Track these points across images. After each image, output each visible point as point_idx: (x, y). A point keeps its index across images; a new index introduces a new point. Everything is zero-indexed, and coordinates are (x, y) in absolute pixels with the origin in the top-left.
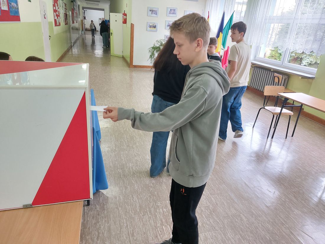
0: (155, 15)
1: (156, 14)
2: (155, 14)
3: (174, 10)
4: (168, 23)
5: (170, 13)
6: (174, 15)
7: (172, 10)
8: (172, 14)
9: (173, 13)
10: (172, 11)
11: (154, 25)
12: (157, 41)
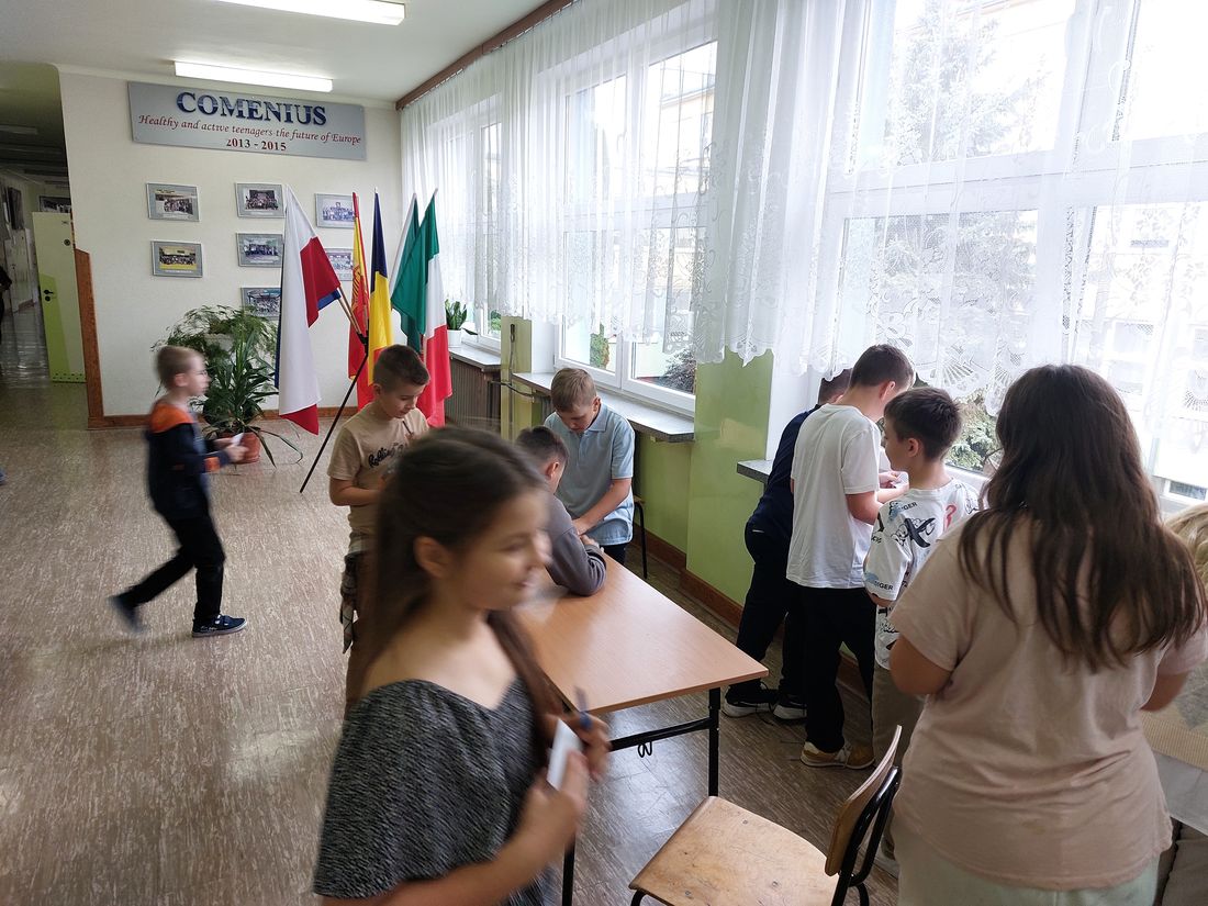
0: (185, 215)
1: (189, 210)
2: (181, 209)
3: (270, 194)
4: (247, 243)
5: (252, 205)
6: (269, 212)
7: (256, 192)
8: (259, 207)
9: (265, 206)
10: (261, 200)
11: (187, 253)
12: (191, 314)
